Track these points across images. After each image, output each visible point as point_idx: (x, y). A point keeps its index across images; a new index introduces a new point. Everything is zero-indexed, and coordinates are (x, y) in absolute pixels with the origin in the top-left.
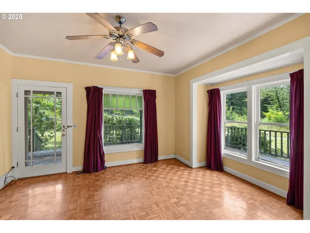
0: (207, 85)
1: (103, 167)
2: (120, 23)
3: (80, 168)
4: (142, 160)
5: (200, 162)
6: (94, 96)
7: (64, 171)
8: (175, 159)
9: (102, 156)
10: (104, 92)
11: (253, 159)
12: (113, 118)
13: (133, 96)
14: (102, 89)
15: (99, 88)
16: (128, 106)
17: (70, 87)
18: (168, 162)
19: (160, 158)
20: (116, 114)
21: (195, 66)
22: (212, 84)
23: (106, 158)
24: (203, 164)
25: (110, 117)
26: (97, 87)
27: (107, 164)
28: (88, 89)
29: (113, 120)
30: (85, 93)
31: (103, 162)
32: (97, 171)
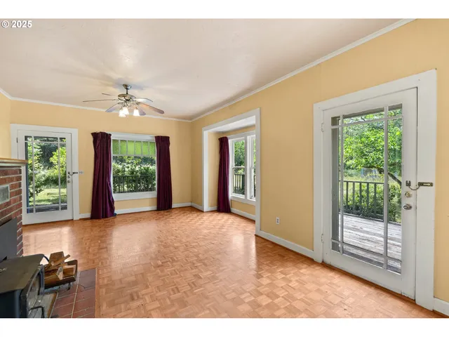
0: (219, 133)
1: (113, 215)
2: (127, 89)
3: (88, 215)
4: (155, 207)
5: (211, 206)
6: (102, 142)
7: (71, 218)
8: (191, 206)
9: (111, 203)
10: (112, 138)
11: (248, 198)
12: (123, 168)
13: (146, 142)
14: (110, 135)
15: (107, 134)
16: (140, 153)
17: (75, 132)
18: (183, 209)
19: (174, 206)
20: (128, 163)
21: (205, 115)
22: (223, 133)
23: (116, 205)
24: (215, 208)
25: (120, 167)
26: (104, 133)
27: (116, 211)
28: (95, 135)
29: (124, 171)
30: (91, 139)
31: (112, 209)
32: (106, 217)
